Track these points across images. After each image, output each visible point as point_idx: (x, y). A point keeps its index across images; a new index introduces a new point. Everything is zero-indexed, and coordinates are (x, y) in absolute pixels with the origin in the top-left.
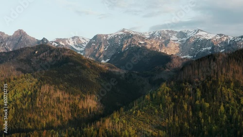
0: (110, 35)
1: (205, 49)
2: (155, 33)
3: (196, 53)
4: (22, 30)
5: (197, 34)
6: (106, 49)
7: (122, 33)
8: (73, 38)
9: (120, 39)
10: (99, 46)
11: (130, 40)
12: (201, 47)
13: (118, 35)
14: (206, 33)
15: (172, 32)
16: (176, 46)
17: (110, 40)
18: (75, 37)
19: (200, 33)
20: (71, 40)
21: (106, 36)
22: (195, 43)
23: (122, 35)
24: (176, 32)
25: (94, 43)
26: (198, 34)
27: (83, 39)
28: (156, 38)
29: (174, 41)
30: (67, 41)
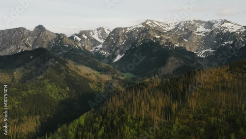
0: (130, 28)
1: (227, 42)
2: (180, 24)
3: (218, 47)
4: (42, 26)
5: (221, 26)
6: (123, 44)
7: (141, 26)
8: (98, 30)
9: (138, 33)
10: (117, 40)
11: (145, 34)
12: (223, 41)
13: (137, 28)
14: (231, 25)
15: (200, 22)
16: (198, 39)
17: (129, 34)
18: (100, 28)
19: (226, 25)
20: (96, 31)
21: (125, 29)
22: (218, 36)
23: (140, 28)
24: (204, 22)
25: (113, 36)
26: (223, 25)
27: (108, 30)
28: (179, 30)
29: (198, 33)
30: (91, 33)
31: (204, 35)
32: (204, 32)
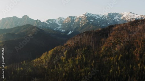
2: (105, 15)
7: (83, 15)
8: (58, 19)
13: (80, 17)
19: (130, 14)
21: (74, 17)
24: (118, 14)
25: (67, 21)
27: (64, 19)
28: (104, 18)
29: (115, 19)
30: (54, 20)
31: (118, 20)
32: (118, 19)
